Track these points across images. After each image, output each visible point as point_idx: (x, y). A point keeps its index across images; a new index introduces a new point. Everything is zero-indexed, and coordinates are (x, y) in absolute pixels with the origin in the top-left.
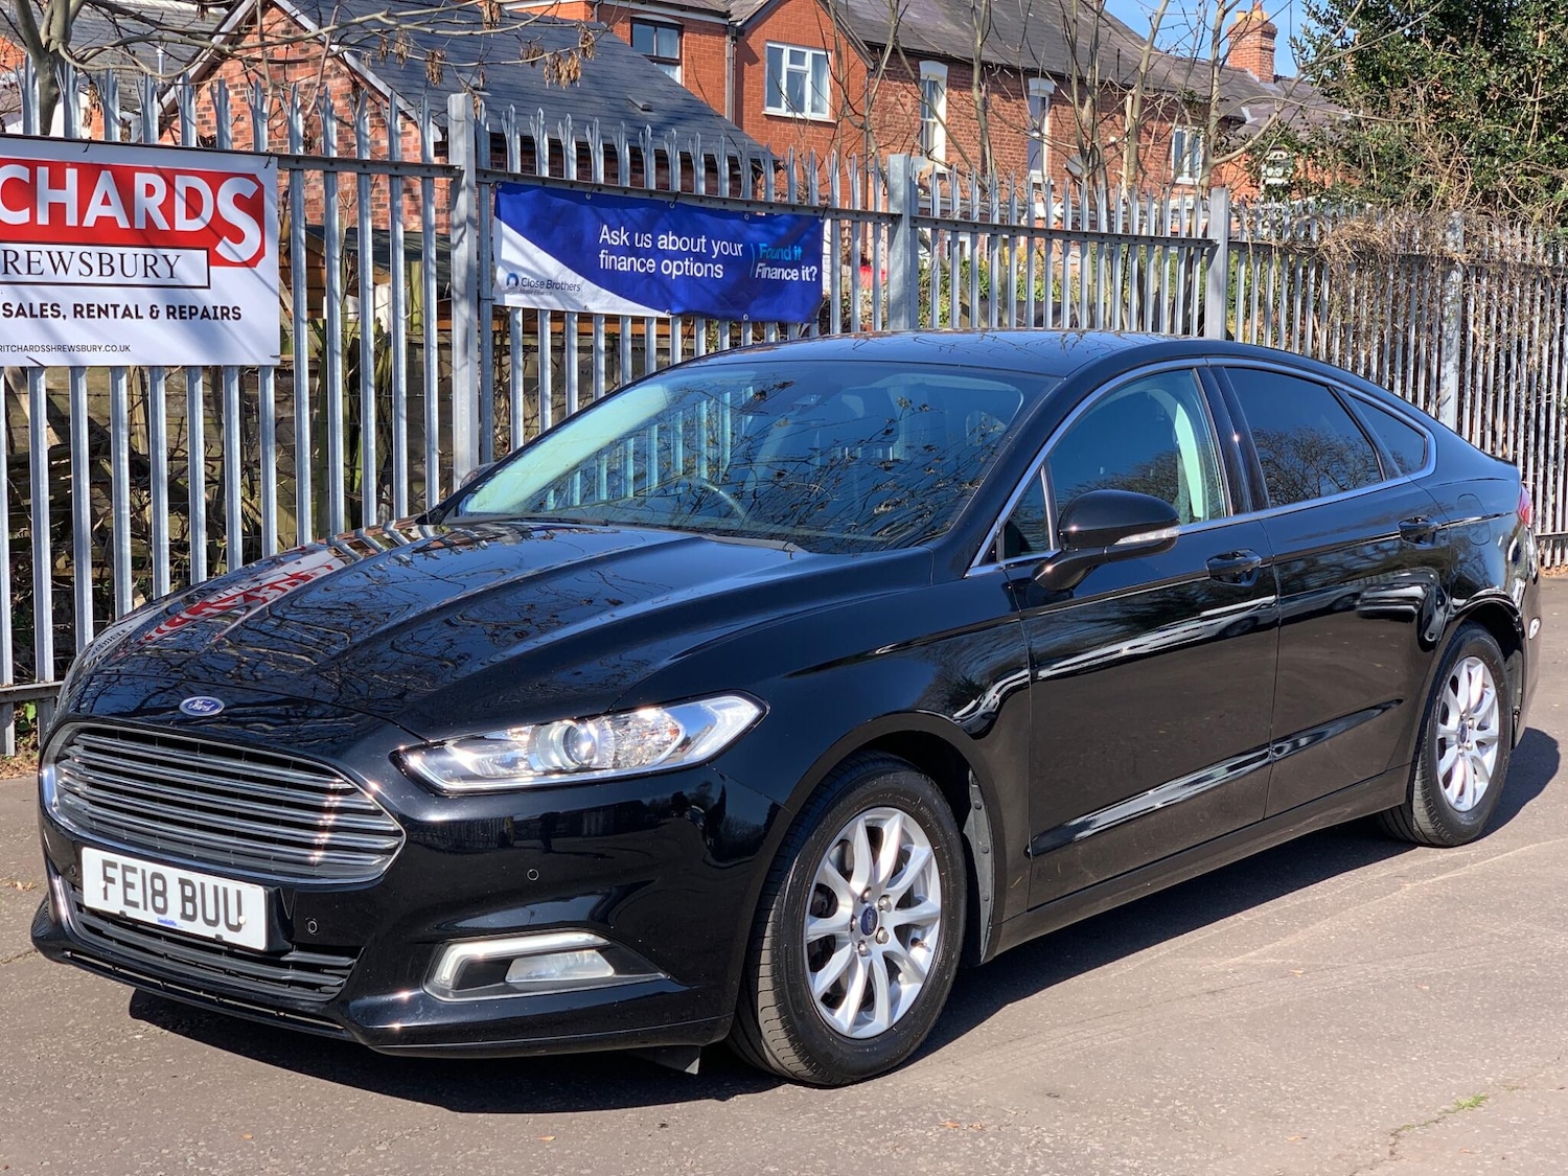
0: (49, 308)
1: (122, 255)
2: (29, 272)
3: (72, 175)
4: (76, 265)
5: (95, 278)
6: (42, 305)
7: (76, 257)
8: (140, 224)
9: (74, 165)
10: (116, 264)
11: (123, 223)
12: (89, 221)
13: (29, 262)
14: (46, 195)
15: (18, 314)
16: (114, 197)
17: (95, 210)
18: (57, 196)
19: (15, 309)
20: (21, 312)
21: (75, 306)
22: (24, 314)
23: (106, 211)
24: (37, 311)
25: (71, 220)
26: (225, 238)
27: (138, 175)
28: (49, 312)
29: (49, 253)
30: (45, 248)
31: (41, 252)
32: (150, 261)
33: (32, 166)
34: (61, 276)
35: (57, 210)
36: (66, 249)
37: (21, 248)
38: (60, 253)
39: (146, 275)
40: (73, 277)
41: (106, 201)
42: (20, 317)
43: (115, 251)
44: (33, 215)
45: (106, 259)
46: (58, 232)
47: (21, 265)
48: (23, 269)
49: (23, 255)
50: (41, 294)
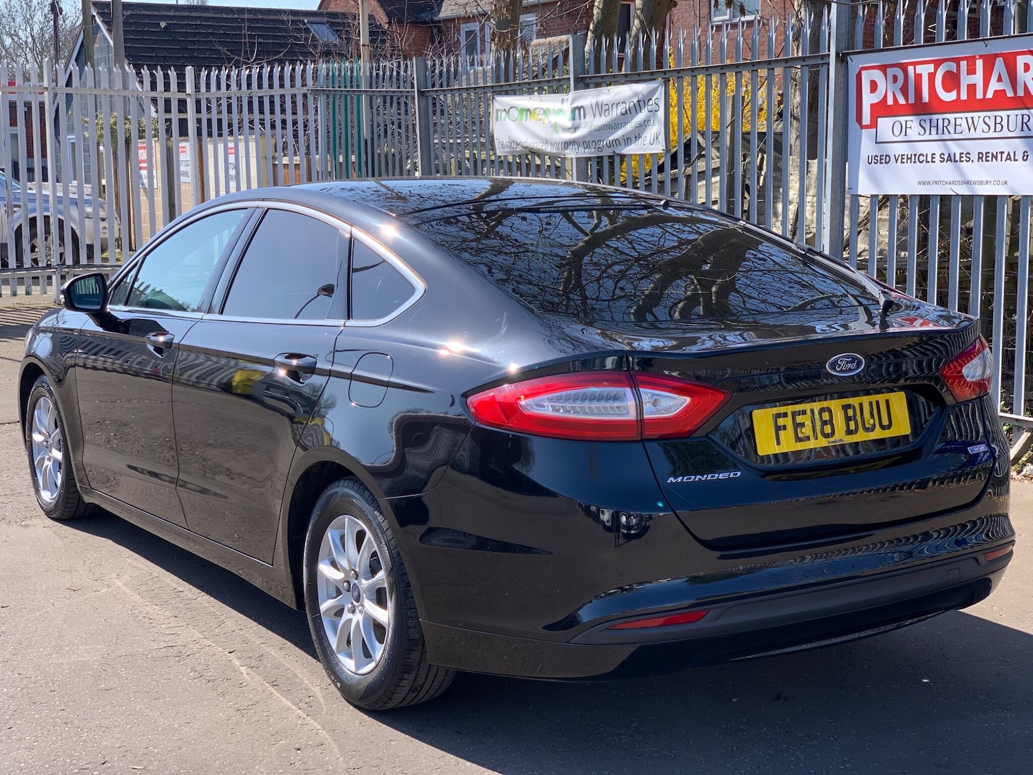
0: (964, 155)
1: (1008, 116)
2: (955, 133)
3: (979, 64)
4: (981, 126)
5: (992, 134)
6: (960, 154)
7: (981, 119)
8: (1020, 93)
10: (1005, 123)
11: (1010, 94)
13: (955, 125)
14: (966, 80)
15: (948, 160)
16: (1004, 75)
17: (994, 85)
18: (970, 80)
19: (946, 157)
21: (979, 153)
22: (950, 160)
23: (999, 86)
24: (957, 158)
25: (979, 95)
27: (1018, 58)
28: (964, 158)
29: (966, 118)
30: (964, 115)
31: (962, 118)
32: (1025, 119)
33: (958, 61)
34: (973, 134)
35: (971, 89)
36: (975, 116)
37: (951, 116)
38: (972, 118)
39: (1022, 130)
40: (979, 134)
41: (1000, 79)
42: (949, 162)
44: (959, 94)
45: (998, 120)
49: (953, 121)
50: (960, 146)
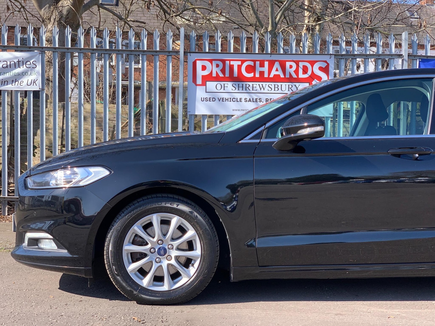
0: (258, 99)
1: (281, 85)
2: (253, 90)
3: (266, 64)
4: (267, 88)
5: (273, 91)
6: (256, 99)
7: (267, 86)
8: (288, 76)
9: (267, 61)
10: (280, 87)
11: (282, 76)
12: (272, 76)
13: (253, 87)
14: (259, 69)
15: (249, 101)
16: (279, 69)
17: (274, 73)
18: (262, 69)
19: (248, 100)
20: (250, 100)
21: (266, 99)
22: (251, 101)
23: (277, 73)
24: (254, 100)
25: (266, 75)
26: (315, 80)
27: (287, 63)
28: (258, 101)
29: (259, 85)
30: (258, 83)
31: (256, 85)
32: (290, 86)
33: (254, 61)
34: (262, 91)
35: (262, 73)
36: (264, 84)
37: (251, 84)
38: (262, 85)
39: (289, 91)
40: (266, 91)
41: (277, 70)
42: (250, 102)
43: (279, 84)
44: (255, 75)
45: (276, 86)
46: (262, 79)
47: (251, 88)
48: (251, 89)
49: (251, 85)
50: (257, 96)
